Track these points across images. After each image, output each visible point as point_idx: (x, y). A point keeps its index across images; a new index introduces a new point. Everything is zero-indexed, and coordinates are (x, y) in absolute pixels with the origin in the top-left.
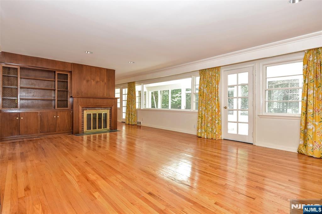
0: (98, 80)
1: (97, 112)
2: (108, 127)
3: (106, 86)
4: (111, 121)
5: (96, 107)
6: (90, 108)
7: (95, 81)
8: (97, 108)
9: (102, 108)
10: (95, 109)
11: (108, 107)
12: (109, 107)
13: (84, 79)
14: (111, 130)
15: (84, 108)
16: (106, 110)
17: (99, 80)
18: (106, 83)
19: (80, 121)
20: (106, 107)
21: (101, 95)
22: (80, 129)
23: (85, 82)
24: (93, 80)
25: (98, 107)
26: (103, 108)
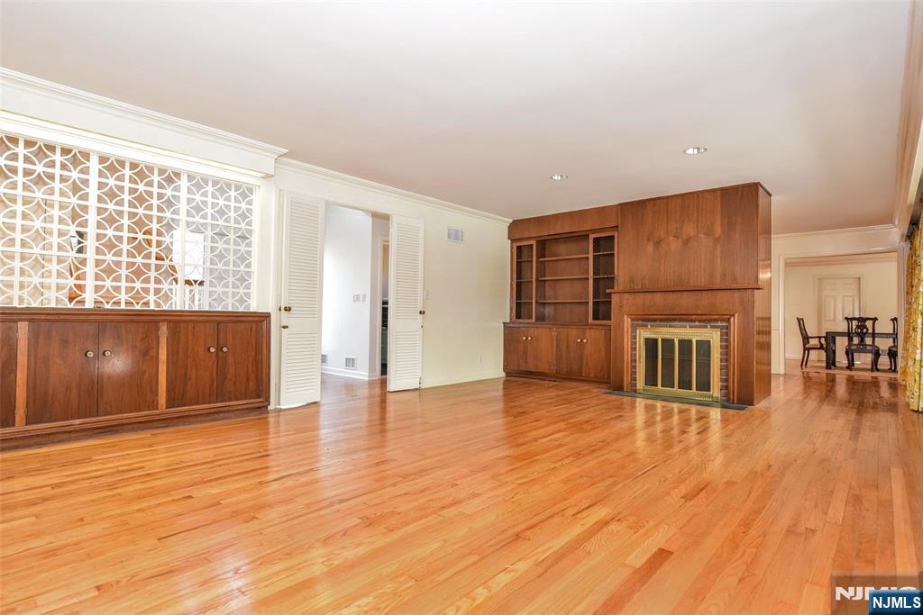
0: (692, 235)
1: (677, 333)
2: (716, 391)
3: (719, 248)
4: (725, 369)
5: (674, 320)
6: (655, 320)
7: (680, 240)
8: (676, 323)
9: (694, 321)
10: (670, 326)
11: (716, 320)
12: (722, 321)
13: (649, 240)
14: (728, 401)
15: (640, 322)
16: (708, 330)
17: (692, 233)
18: (718, 239)
19: (627, 358)
20: (710, 321)
21: (702, 281)
22: (627, 379)
23: (650, 248)
24: (675, 236)
25: (680, 320)
26: (697, 323)
